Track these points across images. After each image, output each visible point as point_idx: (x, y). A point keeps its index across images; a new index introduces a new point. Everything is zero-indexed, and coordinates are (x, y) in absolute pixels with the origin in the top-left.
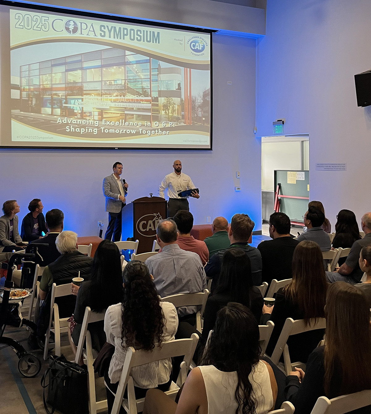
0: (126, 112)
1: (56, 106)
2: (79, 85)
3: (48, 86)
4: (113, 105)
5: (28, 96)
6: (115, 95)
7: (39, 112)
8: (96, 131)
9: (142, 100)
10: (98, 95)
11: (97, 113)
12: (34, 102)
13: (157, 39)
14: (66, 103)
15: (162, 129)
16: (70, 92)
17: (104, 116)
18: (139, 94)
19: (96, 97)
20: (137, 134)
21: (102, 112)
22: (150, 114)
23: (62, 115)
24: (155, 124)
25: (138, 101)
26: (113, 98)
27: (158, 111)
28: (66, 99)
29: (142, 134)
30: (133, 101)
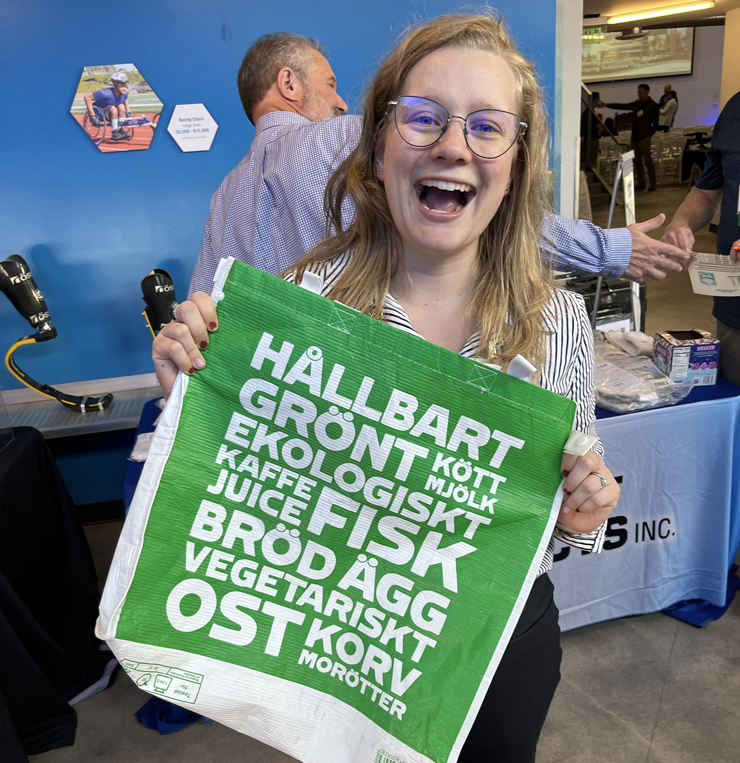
8: (598, 69)
11: (599, 56)
15: (650, 62)
17: (605, 57)
20: (630, 68)
21: (603, 54)
22: (640, 51)
24: (644, 59)
27: (647, 47)
29: (634, 67)
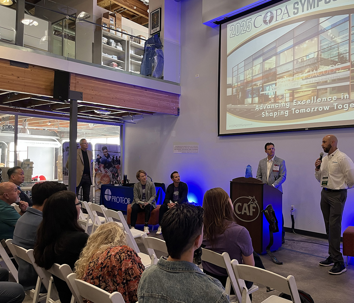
0: (318, 88)
1: (255, 95)
2: (274, 70)
3: (250, 79)
4: (304, 82)
5: (237, 90)
6: (306, 71)
7: (243, 103)
8: (287, 113)
9: (339, 69)
10: (290, 76)
11: (288, 95)
12: (240, 96)
14: (262, 91)
16: (266, 80)
17: (296, 96)
18: (334, 63)
19: (288, 78)
21: (293, 92)
22: (348, 83)
23: (260, 103)
25: (333, 72)
26: (305, 75)
28: (263, 87)
29: (337, 109)
30: (327, 73)
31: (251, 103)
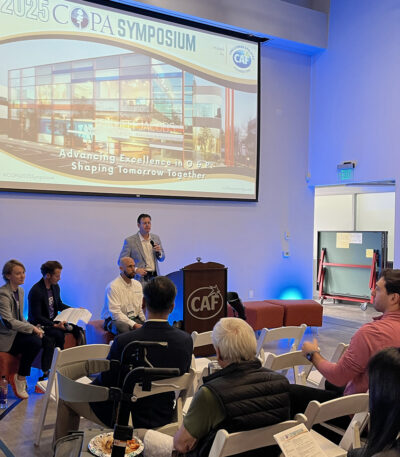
0: (152, 146)
1: (57, 132)
2: (90, 103)
3: (48, 102)
4: (134, 134)
5: (20, 114)
6: (137, 119)
7: (35, 139)
8: (111, 171)
9: (172, 130)
10: (115, 118)
11: (112, 145)
12: (27, 125)
13: (191, 44)
14: (72, 128)
15: (198, 171)
16: (77, 113)
17: (123, 149)
18: (168, 121)
19: (112, 122)
20: (165, 176)
21: (119, 144)
22: (181, 149)
23: (66, 146)
24: (188, 164)
25: (167, 131)
26: (135, 124)
27: (192, 145)
28: (72, 122)
29: (171, 177)
30: (159, 130)
31: (50, 142)
